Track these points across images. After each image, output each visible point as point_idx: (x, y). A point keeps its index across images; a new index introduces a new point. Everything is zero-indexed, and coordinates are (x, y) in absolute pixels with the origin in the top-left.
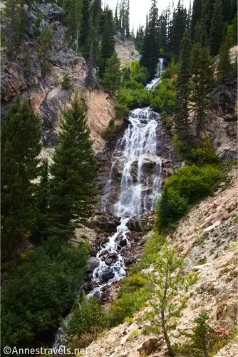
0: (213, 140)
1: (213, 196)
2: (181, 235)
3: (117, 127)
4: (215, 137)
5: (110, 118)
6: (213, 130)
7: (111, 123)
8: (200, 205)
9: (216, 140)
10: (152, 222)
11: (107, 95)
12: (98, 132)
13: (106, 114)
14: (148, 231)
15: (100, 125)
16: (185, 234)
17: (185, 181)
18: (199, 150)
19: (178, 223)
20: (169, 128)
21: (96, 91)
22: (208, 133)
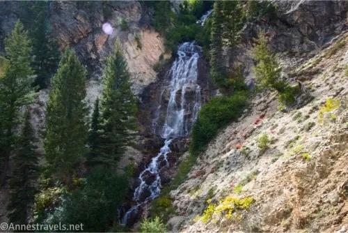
0: (243, 70)
1: (237, 122)
2: (208, 157)
3: (166, 60)
4: (245, 67)
5: (160, 53)
6: (243, 61)
7: (161, 57)
8: (226, 130)
9: (246, 70)
10: (189, 144)
11: (157, 34)
12: (151, 66)
13: (157, 50)
14: (185, 151)
15: (152, 60)
16: (211, 156)
17: (214, 110)
18: (231, 80)
19: (207, 146)
20: (208, 61)
21: (148, 31)
22: (239, 64)
